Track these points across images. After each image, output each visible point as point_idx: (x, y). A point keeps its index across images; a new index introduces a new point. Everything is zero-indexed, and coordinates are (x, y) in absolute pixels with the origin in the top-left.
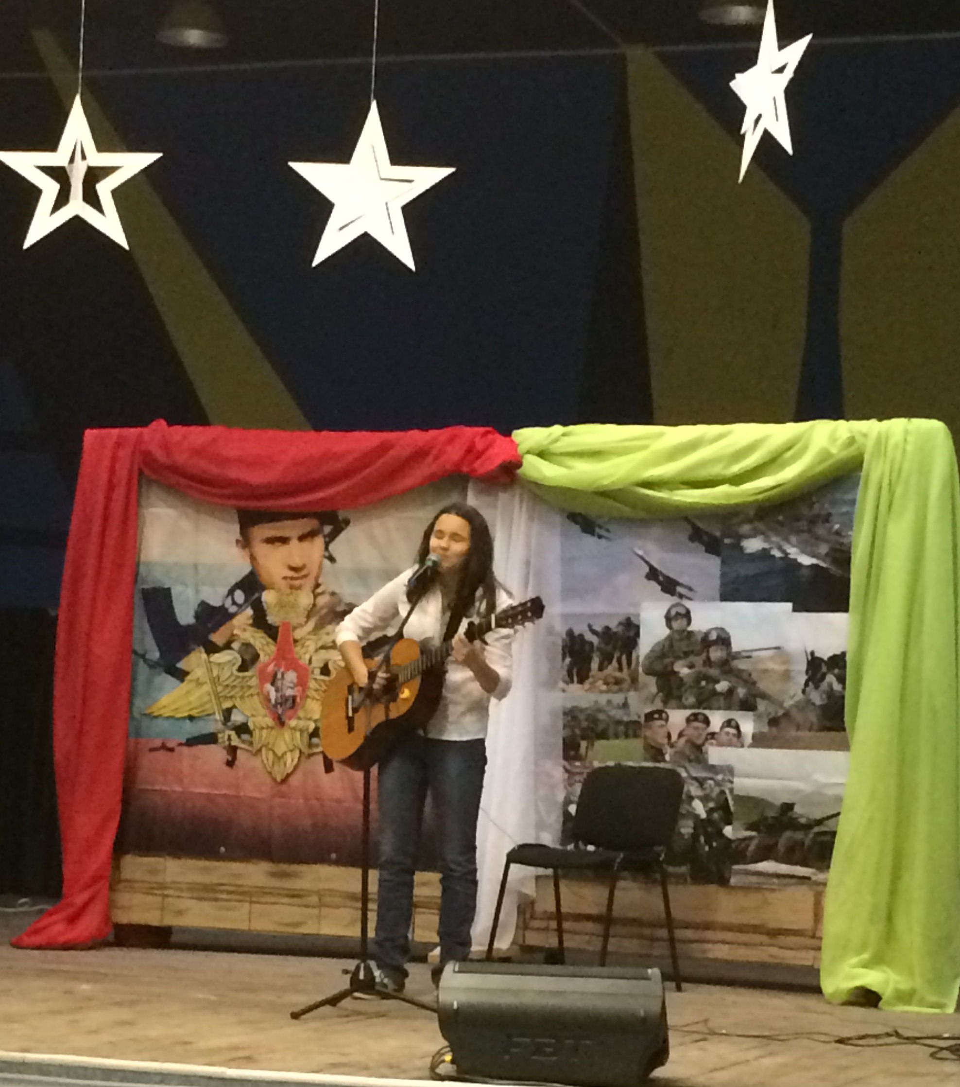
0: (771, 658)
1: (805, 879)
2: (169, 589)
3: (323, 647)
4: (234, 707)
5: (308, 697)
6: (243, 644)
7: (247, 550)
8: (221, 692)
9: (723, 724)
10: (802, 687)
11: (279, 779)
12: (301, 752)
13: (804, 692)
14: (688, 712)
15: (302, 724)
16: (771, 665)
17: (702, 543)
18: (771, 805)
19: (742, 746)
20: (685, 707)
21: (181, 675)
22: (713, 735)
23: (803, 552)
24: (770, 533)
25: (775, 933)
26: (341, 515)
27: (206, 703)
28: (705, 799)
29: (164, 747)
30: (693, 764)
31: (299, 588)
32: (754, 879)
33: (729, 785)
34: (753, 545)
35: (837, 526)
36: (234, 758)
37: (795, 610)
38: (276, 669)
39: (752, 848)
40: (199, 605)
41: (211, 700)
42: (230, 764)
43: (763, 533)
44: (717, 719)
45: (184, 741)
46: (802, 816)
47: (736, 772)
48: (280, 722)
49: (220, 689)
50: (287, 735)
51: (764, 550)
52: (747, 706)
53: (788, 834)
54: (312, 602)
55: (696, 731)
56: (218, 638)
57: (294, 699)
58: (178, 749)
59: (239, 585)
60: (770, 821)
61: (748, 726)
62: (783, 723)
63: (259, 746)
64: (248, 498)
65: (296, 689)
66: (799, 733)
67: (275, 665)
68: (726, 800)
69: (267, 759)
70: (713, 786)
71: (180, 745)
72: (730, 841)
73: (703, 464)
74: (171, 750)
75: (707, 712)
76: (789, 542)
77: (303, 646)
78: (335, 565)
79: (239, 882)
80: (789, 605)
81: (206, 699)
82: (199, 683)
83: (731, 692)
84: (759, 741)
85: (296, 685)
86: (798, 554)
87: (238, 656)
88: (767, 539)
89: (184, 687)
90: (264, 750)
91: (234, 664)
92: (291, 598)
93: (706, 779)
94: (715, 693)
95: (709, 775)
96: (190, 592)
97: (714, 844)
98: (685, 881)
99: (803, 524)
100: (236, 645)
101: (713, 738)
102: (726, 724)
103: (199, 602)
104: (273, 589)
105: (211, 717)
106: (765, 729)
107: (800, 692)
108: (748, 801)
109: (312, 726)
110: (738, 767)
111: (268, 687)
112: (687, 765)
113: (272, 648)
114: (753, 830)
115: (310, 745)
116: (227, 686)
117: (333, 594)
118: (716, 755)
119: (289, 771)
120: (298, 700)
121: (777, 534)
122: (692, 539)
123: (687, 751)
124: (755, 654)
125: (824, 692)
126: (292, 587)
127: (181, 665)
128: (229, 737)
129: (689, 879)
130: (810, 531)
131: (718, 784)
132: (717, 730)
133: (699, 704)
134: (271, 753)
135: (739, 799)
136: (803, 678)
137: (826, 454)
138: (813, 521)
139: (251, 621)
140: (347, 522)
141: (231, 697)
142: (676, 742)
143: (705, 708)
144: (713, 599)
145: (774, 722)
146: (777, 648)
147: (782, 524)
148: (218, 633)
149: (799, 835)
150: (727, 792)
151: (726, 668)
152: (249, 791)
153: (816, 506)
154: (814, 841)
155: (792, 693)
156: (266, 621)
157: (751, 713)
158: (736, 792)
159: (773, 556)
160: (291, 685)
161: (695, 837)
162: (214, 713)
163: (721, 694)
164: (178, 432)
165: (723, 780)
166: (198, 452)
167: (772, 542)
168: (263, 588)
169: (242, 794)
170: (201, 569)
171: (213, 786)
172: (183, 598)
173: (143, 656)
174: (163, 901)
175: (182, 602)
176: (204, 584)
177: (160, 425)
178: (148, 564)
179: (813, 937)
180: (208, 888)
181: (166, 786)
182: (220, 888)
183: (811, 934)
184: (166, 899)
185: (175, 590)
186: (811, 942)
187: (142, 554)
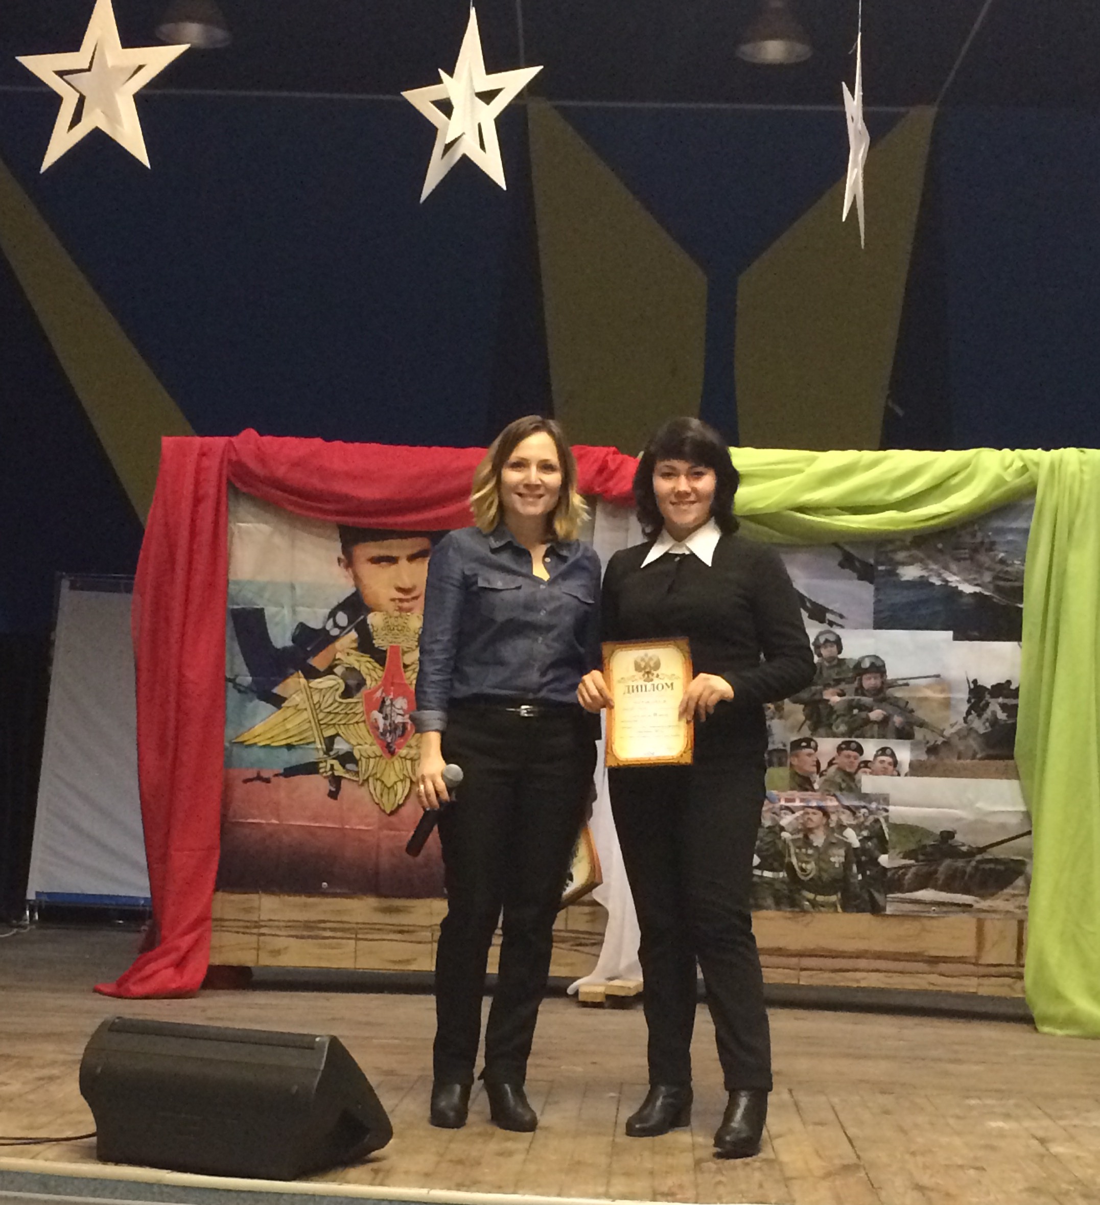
0: (928, 687)
1: (967, 907)
2: (262, 611)
4: (338, 735)
6: (347, 668)
7: (350, 570)
8: (322, 720)
9: (877, 751)
10: (964, 715)
11: (388, 812)
13: (966, 719)
14: (839, 741)
16: (929, 693)
17: (854, 569)
18: (930, 833)
19: (899, 775)
20: (835, 735)
21: (278, 701)
22: (866, 764)
23: (966, 580)
24: (930, 562)
25: (934, 961)
27: (305, 731)
28: (858, 828)
29: (259, 778)
30: (845, 792)
31: (410, 610)
32: (908, 907)
33: (885, 814)
34: (910, 573)
35: (1002, 555)
36: (338, 788)
37: (956, 638)
38: (384, 695)
39: (909, 876)
40: (298, 626)
42: (333, 795)
43: (921, 561)
44: (870, 747)
45: (282, 771)
46: (963, 845)
47: (891, 801)
48: (390, 750)
49: (321, 716)
50: (397, 764)
51: (922, 577)
52: (904, 734)
53: (947, 862)
55: (848, 760)
56: (319, 662)
57: (404, 725)
58: (274, 780)
60: (929, 849)
61: (904, 754)
62: (943, 752)
64: (354, 514)
66: (961, 761)
67: (383, 691)
68: (881, 827)
69: (375, 789)
70: (866, 815)
71: (276, 775)
72: (885, 869)
73: (862, 490)
74: (267, 781)
75: (859, 740)
76: (946, 568)
79: (345, 919)
80: (950, 634)
81: (307, 726)
82: (298, 710)
83: (885, 721)
84: (917, 769)
85: (406, 712)
86: (960, 582)
87: (341, 681)
88: (926, 568)
89: (279, 715)
90: (371, 780)
91: (337, 690)
92: (400, 621)
93: (858, 808)
94: (868, 721)
95: (863, 804)
96: (286, 611)
97: (868, 873)
98: (836, 911)
99: (965, 553)
100: (339, 670)
101: (866, 766)
103: (297, 624)
104: (381, 611)
106: (924, 757)
107: (962, 721)
108: (906, 830)
110: (894, 795)
111: (376, 714)
112: (838, 793)
113: (379, 673)
116: (330, 713)
118: (869, 783)
119: (401, 802)
121: (936, 562)
122: (842, 565)
123: (839, 780)
124: (911, 682)
125: (987, 720)
126: (400, 609)
127: (277, 690)
128: (332, 766)
129: (839, 909)
130: (972, 559)
131: (871, 812)
132: (871, 759)
133: (850, 733)
134: (379, 783)
135: (894, 827)
136: (965, 707)
137: (999, 482)
138: (975, 550)
139: (355, 645)
141: (334, 724)
142: (825, 771)
143: (857, 737)
144: (863, 626)
145: (932, 750)
146: (938, 676)
147: (941, 551)
148: (316, 658)
149: (960, 863)
150: (882, 820)
151: (881, 695)
152: (356, 824)
153: (979, 534)
154: (976, 868)
155: (953, 721)
156: (374, 644)
157: (908, 742)
158: (890, 821)
159: (933, 584)
160: (401, 712)
161: (846, 865)
162: (314, 742)
163: (875, 722)
164: (270, 443)
165: (878, 809)
166: (296, 464)
167: (932, 570)
168: (369, 610)
169: (347, 827)
170: (298, 591)
171: (315, 818)
172: (277, 619)
173: (232, 681)
174: (259, 940)
175: (277, 624)
176: (303, 605)
177: (251, 433)
178: (237, 583)
179: (976, 964)
180: (308, 925)
181: (262, 819)
182: (323, 925)
183: (973, 961)
184: (262, 938)
185: (269, 611)
186: (974, 969)
187: (232, 570)
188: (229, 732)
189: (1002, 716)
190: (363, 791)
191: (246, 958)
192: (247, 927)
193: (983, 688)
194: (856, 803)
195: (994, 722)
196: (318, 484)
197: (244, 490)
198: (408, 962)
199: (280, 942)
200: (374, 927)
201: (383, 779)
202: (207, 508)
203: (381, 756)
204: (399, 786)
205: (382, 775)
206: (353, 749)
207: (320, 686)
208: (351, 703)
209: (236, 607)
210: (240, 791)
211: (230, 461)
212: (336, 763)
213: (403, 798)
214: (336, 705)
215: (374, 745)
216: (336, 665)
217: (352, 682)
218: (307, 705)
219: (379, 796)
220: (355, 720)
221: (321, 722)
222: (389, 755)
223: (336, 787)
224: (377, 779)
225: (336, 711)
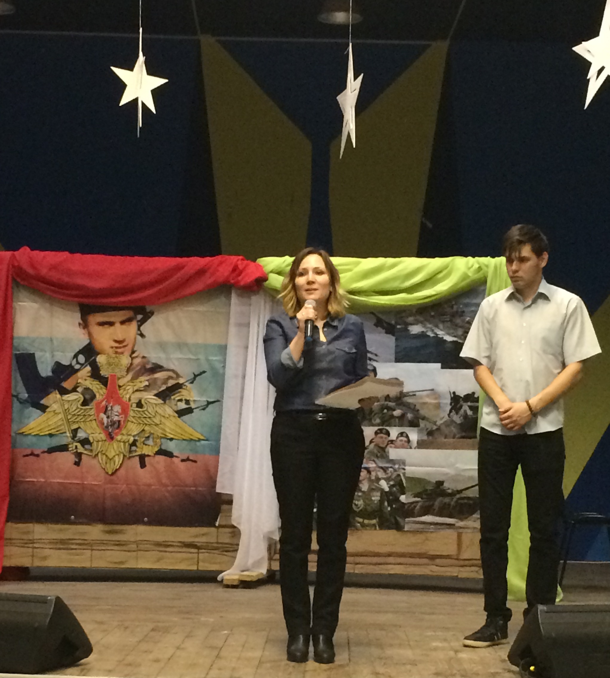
0: (428, 396)
1: (451, 526)
2: (34, 354)
3: (137, 391)
4: (79, 428)
5: (128, 421)
6: (85, 388)
7: (86, 330)
8: (70, 419)
9: (399, 434)
10: (448, 412)
11: (110, 473)
12: (124, 456)
13: (449, 415)
14: (376, 428)
15: (125, 438)
16: (428, 400)
17: (383, 328)
18: (429, 482)
19: (411, 448)
20: (373, 425)
21: (43, 408)
22: (392, 442)
23: (449, 334)
24: (427, 323)
25: (433, 558)
26: (149, 309)
27: (60, 425)
28: (387, 480)
29: (32, 454)
30: (380, 459)
31: (122, 353)
32: (418, 526)
33: (403, 471)
34: (415, 329)
35: (468, 319)
36: (80, 459)
37: (442, 368)
38: (107, 404)
39: (418, 507)
40: (55, 363)
41: (63, 424)
43: (421, 322)
44: (394, 432)
45: (46, 450)
46: (449, 489)
47: (407, 463)
48: (111, 437)
49: (69, 417)
50: (115, 445)
51: (423, 332)
52: (413, 424)
53: (440, 499)
54: (130, 362)
55: (381, 440)
57: (119, 421)
58: (42, 455)
59: (80, 352)
60: (429, 492)
61: (414, 436)
62: (436, 434)
63: (97, 453)
64: (87, 296)
65: (120, 416)
66: (446, 440)
67: (106, 402)
68: (401, 480)
70: (392, 472)
71: (44, 452)
73: (387, 281)
74: (38, 456)
75: (387, 428)
76: (437, 326)
77: (125, 390)
78: (146, 339)
79: (86, 538)
80: (439, 365)
82: (55, 413)
83: (403, 416)
84: (421, 445)
85: (120, 414)
86: (444, 335)
87: (81, 396)
88: (424, 326)
89: (44, 416)
90: (99, 454)
91: (79, 401)
93: (388, 468)
94: (392, 416)
95: (390, 465)
96: (48, 355)
97: (394, 506)
98: (376, 529)
99: (448, 318)
100: (80, 389)
101: (392, 443)
102: (400, 435)
103: (54, 362)
104: (105, 354)
105: (64, 435)
106: (425, 438)
107: (447, 416)
108: (415, 481)
109: (132, 439)
110: (408, 460)
111: (102, 415)
112: (376, 459)
113: (104, 391)
114: (418, 497)
115: (130, 452)
116: (74, 415)
117: (144, 357)
118: (393, 453)
119: (118, 467)
120: (122, 423)
121: (430, 323)
122: (376, 325)
123: (376, 451)
124: (417, 393)
125: (462, 415)
127: (43, 402)
129: (377, 528)
130: (451, 321)
131: (395, 470)
132: (395, 439)
133: (383, 423)
134: (104, 457)
135: (409, 479)
136: (449, 408)
137: (465, 276)
138: (453, 315)
139: (89, 374)
140: (152, 313)
141: (77, 422)
142: (368, 446)
143: (387, 426)
144: (390, 361)
145: (430, 433)
146: (432, 390)
147: (433, 317)
149: (447, 500)
150: (402, 475)
152: (90, 481)
153: (455, 307)
154: (456, 502)
155: (442, 416)
156: (101, 374)
157: (416, 429)
158: (407, 475)
159: (429, 336)
161: (381, 502)
163: (397, 417)
164: (38, 255)
165: (399, 468)
166: (54, 267)
167: (428, 328)
168: (98, 354)
169: (85, 483)
170: (55, 342)
171: (66, 477)
172: (43, 360)
173: (16, 396)
174: (33, 551)
175: (42, 362)
176: (58, 351)
177: (26, 250)
178: (19, 338)
179: (457, 559)
180: (62, 542)
181: (34, 478)
182: (71, 541)
183: (456, 557)
184: (35, 550)
185: (38, 355)
186: (456, 562)
187: (15, 331)
188: (15, 427)
189: (470, 413)
190: (94, 462)
191: (25, 562)
192: (26, 543)
193: (459, 397)
194: (387, 465)
195: (466, 416)
196: (66, 279)
197: (22, 283)
198: (123, 563)
199: (47, 552)
200: (102, 542)
201: (106, 454)
203: (105, 440)
204: (117, 459)
205: (107, 451)
206: (89, 436)
207: (69, 399)
208: (87, 409)
209: (18, 352)
210: (21, 462)
211: (14, 266)
212: (79, 445)
213: (119, 465)
214: (78, 410)
215: (102, 434)
216: (78, 387)
217: (88, 397)
218: (61, 410)
219: (105, 464)
220: (88, 420)
221: (70, 420)
222: (110, 440)
223: (78, 459)
224: (104, 454)
225: (78, 414)
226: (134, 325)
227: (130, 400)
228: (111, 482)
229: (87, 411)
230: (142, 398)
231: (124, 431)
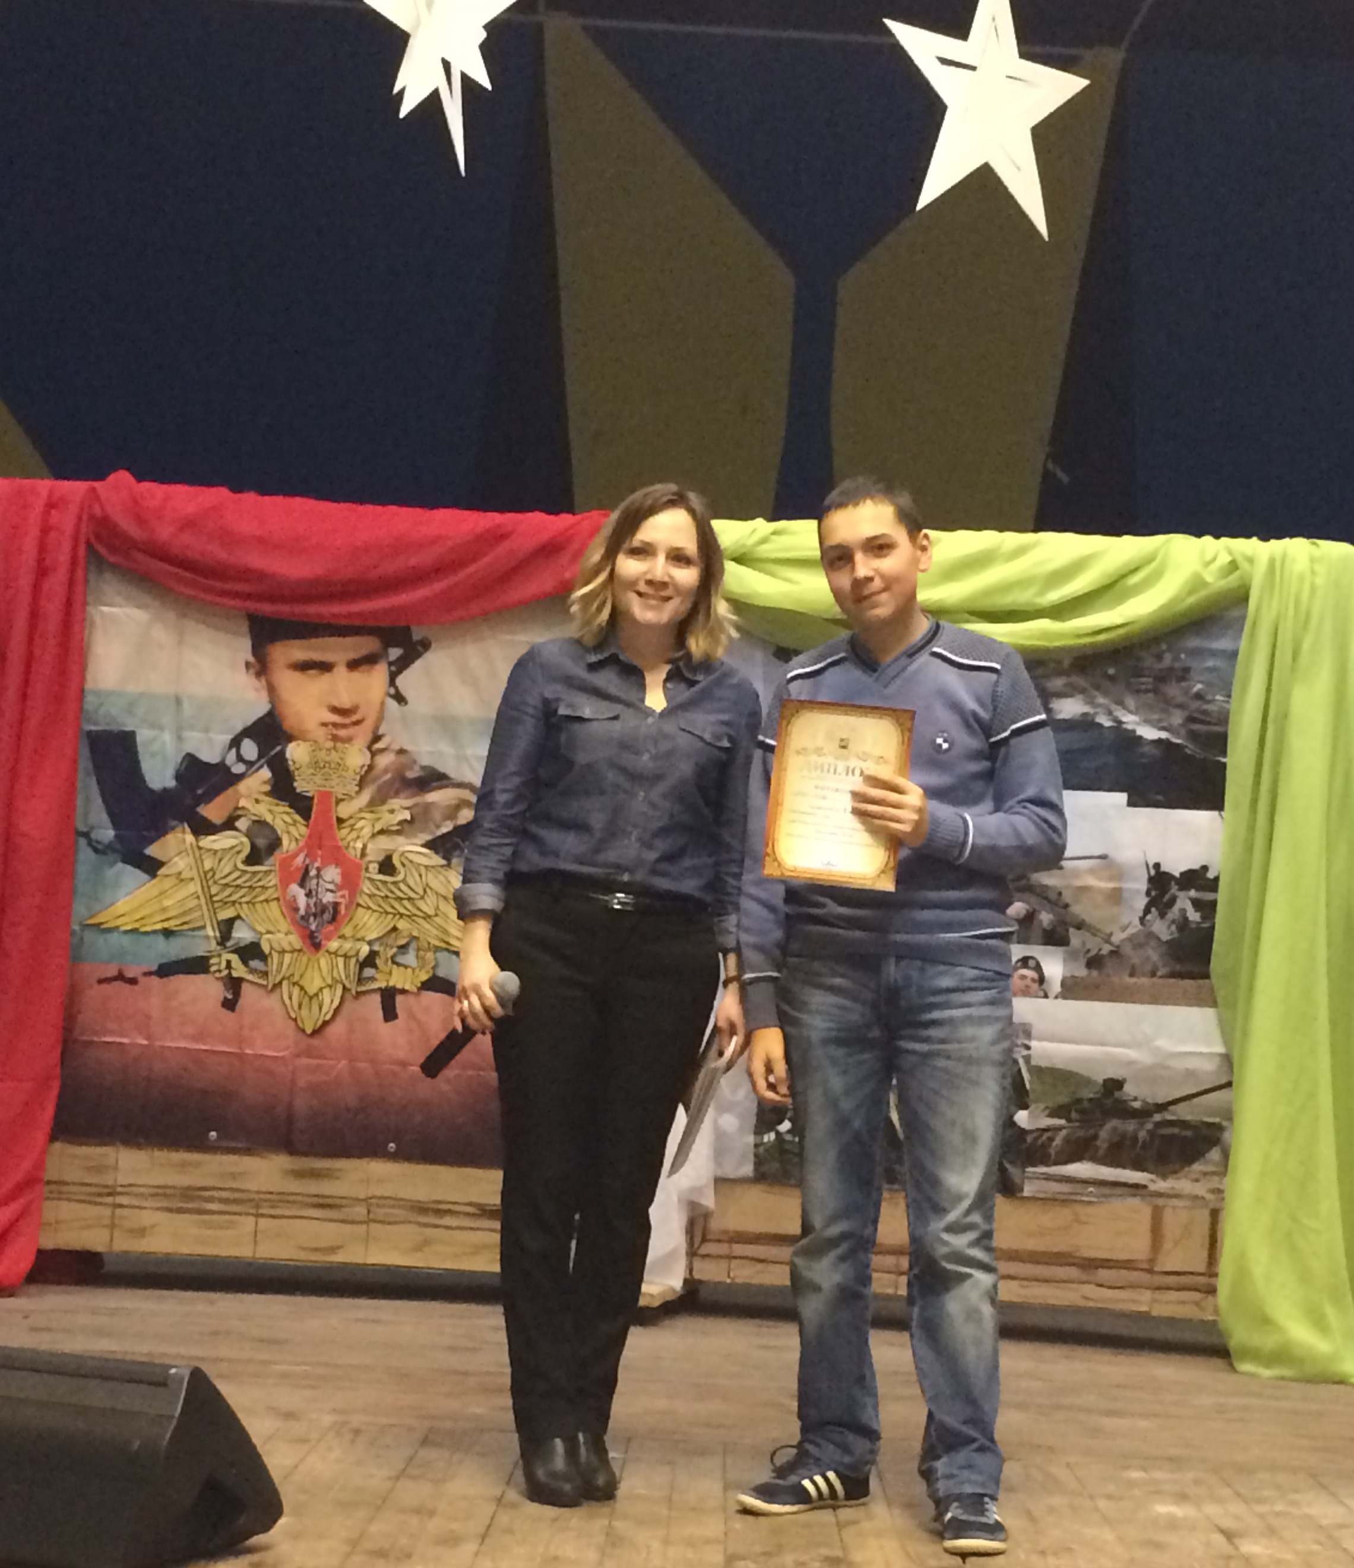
0: (1092, 871)
1: (1136, 1188)
2: (132, 735)
3: (382, 832)
4: (238, 917)
5: (359, 905)
6: (254, 822)
10: (1141, 914)
11: (309, 1031)
12: (344, 988)
13: (1142, 920)
15: (348, 945)
16: (1092, 881)
18: (1088, 1082)
19: (1046, 996)
21: (152, 867)
23: (1147, 722)
24: (1096, 693)
25: (1091, 1265)
26: (417, 634)
29: (120, 977)
31: (349, 740)
32: (1055, 1187)
33: (1025, 1052)
34: (1068, 708)
35: (1199, 686)
36: (237, 994)
37: (1131, 803)
38: (308, 861)
39: (1058, 1141)
40: (184, 758)
41: (200, 906)
42: (230, 1005)
43: (1083, 691)
45: (155, 968)
46: (1135, 1099)
47: (1034, 1033)
48: (314, 943)
50: (324, 962)
51: (1085, 714)
52: (1055, 938)
53: (1113, 1123)
54: (368, 762)
56: (213, 811)
57: (336, 905)
58: (143, 980)
59: (248, 732)
60: (1086, 1105)
61: (1054, 967)
62: (1110, 966)
63: (278, 979)
64: (272, 599)
65: (340, 894)
66: (1134, 980)
67: (307, 856)
68: (1020, 1070)
69: (290, 998)
72: (1023, 1132)
73: (1007, 587)
74: (133, 981)
76: (1121, 703)
77: (352, 828)
78: (406, 708)
79: (241, 1185)
80: (1122, 797)
81: (192, 903)
82: (180, 879)
83: (1028, 920)
84: (1071, 989)
85: (340, 888)
86: (1138, 724)
87: (245, 840)
88: (1091, 702)
89: (152, 887)
90: (285, 983)
91: (239, 852)
92: (334, 756)
96: (167, 737)
99: (1147, 681)
100: (242, 824)
103: (183, 754)
104: (305, 740)
105: (201, 933)
106: (1082, 972)
107: (1137, 922)
108: (1053, 1076)
109: (365, 950)
110: (1038, 1026)
111: (295, 889)
114: (1060, 1117)
115: (360, 980)
116: (227, 885)
117: (401, 752)
119: (328, 1018)
120: (342, 909)
121: (1106, 694)
125: (1173, 922)
126: (335, 738)
127: (152, 851)
128: (229, 962)
130: (1155, 691)
134: (296, 991)
136: (1142, 902)
137: (1197, 583)
138: (1162, 678)
139: (267, 788)
140: (426, 645)
141: (234, 902)
145: (1094, 962)
146: (1103, 857)
147: (1112, 679)
148: (211, 805)
149: (1130, 1126)
150: (1021, 1061)
151: (1024, 882)
152: (258, 1047)
153: (1167, 657)
154: (1151, 1133)
155: (1125, 920)
156: (294, 789)
157: (1059, 951)
158: (1033, 1063)
159: (1100, 725)
160: (331, 887)
162: (203, 927)
164: (151, 492)
166: (189, 524)
167: (1098, 705)
168: (290, 738)
169: (248, 1051)
170: (186, 705)
171: (199, 1037)
172: (155, 747)
173: (86, 835)
174: (113, 1213)
175: (153, 755)
176: (192, 728)
177: (123, 478)
178: (97, 693)
179: (1150, 1271)
180: (188, 1193)
181: (122, 1036)
182: (209, 1194)
183: (1146, 1266)
184: (118, 1211)
185: (143, 735)
186: (1145, 1277)
187: (89, 677)
188: (79, 909)
189: (1194, 916)
191: (95, 1240)
192: (100, 1195)
193: (1168, 876)
195: (1183, 924)
196: (221, 554)
197: (112, 559)
198: (333, 1250)
199: (148, 1218)
200: (283, 1198)
201: (301, 983)
202: (56, 582)
203: (300, 951)
204: (326, 995)
205: (301, 976)
206: (260, 939)
207: (216, 846)
208: (259, 872)
209: (93, 728)
210: (93, 995)
211: (92, 517)
212: (234, 958)
213: (332, 1012)
214: (237, 874)
215: (291, 933)
216: (239, 817)
217: (261, 842)
218: (194, 873)
219: (296, 1007)
220: (262, 898)
221: (215, 899)
222: (312, 949)
223: (234, 994)
224: (294, 984)
225: (235, 883)
226: (380, 673)
227: (363, 854)
228: (309, 1053)
229: (259, 876)
230: (394, 851)
231: (347, 931)
